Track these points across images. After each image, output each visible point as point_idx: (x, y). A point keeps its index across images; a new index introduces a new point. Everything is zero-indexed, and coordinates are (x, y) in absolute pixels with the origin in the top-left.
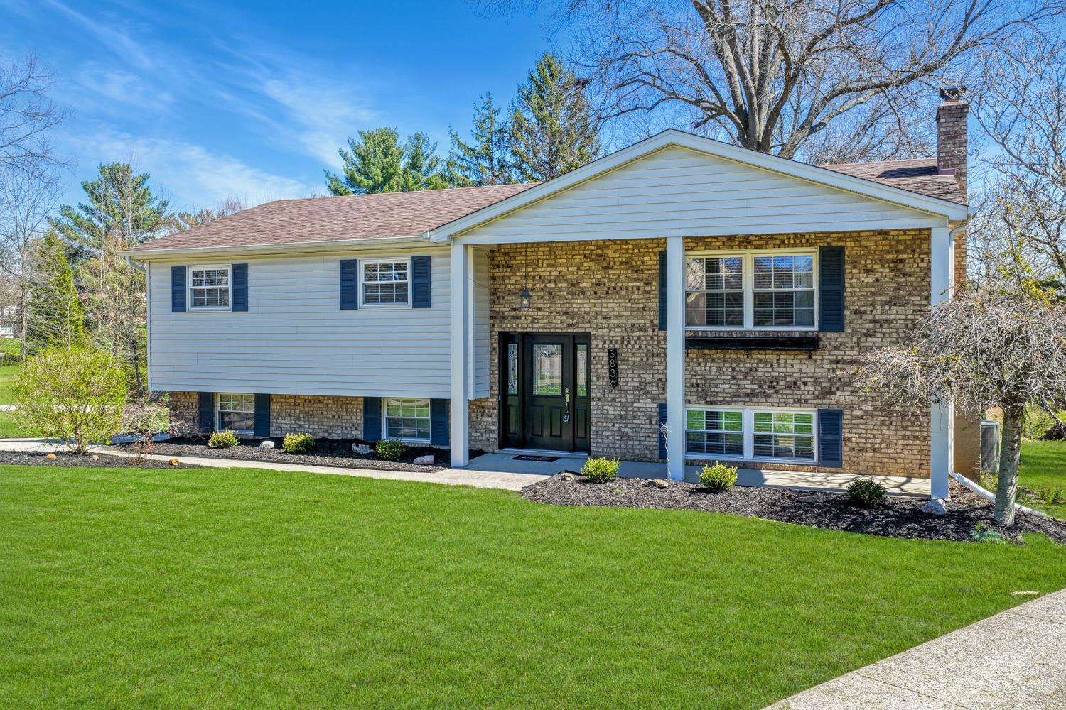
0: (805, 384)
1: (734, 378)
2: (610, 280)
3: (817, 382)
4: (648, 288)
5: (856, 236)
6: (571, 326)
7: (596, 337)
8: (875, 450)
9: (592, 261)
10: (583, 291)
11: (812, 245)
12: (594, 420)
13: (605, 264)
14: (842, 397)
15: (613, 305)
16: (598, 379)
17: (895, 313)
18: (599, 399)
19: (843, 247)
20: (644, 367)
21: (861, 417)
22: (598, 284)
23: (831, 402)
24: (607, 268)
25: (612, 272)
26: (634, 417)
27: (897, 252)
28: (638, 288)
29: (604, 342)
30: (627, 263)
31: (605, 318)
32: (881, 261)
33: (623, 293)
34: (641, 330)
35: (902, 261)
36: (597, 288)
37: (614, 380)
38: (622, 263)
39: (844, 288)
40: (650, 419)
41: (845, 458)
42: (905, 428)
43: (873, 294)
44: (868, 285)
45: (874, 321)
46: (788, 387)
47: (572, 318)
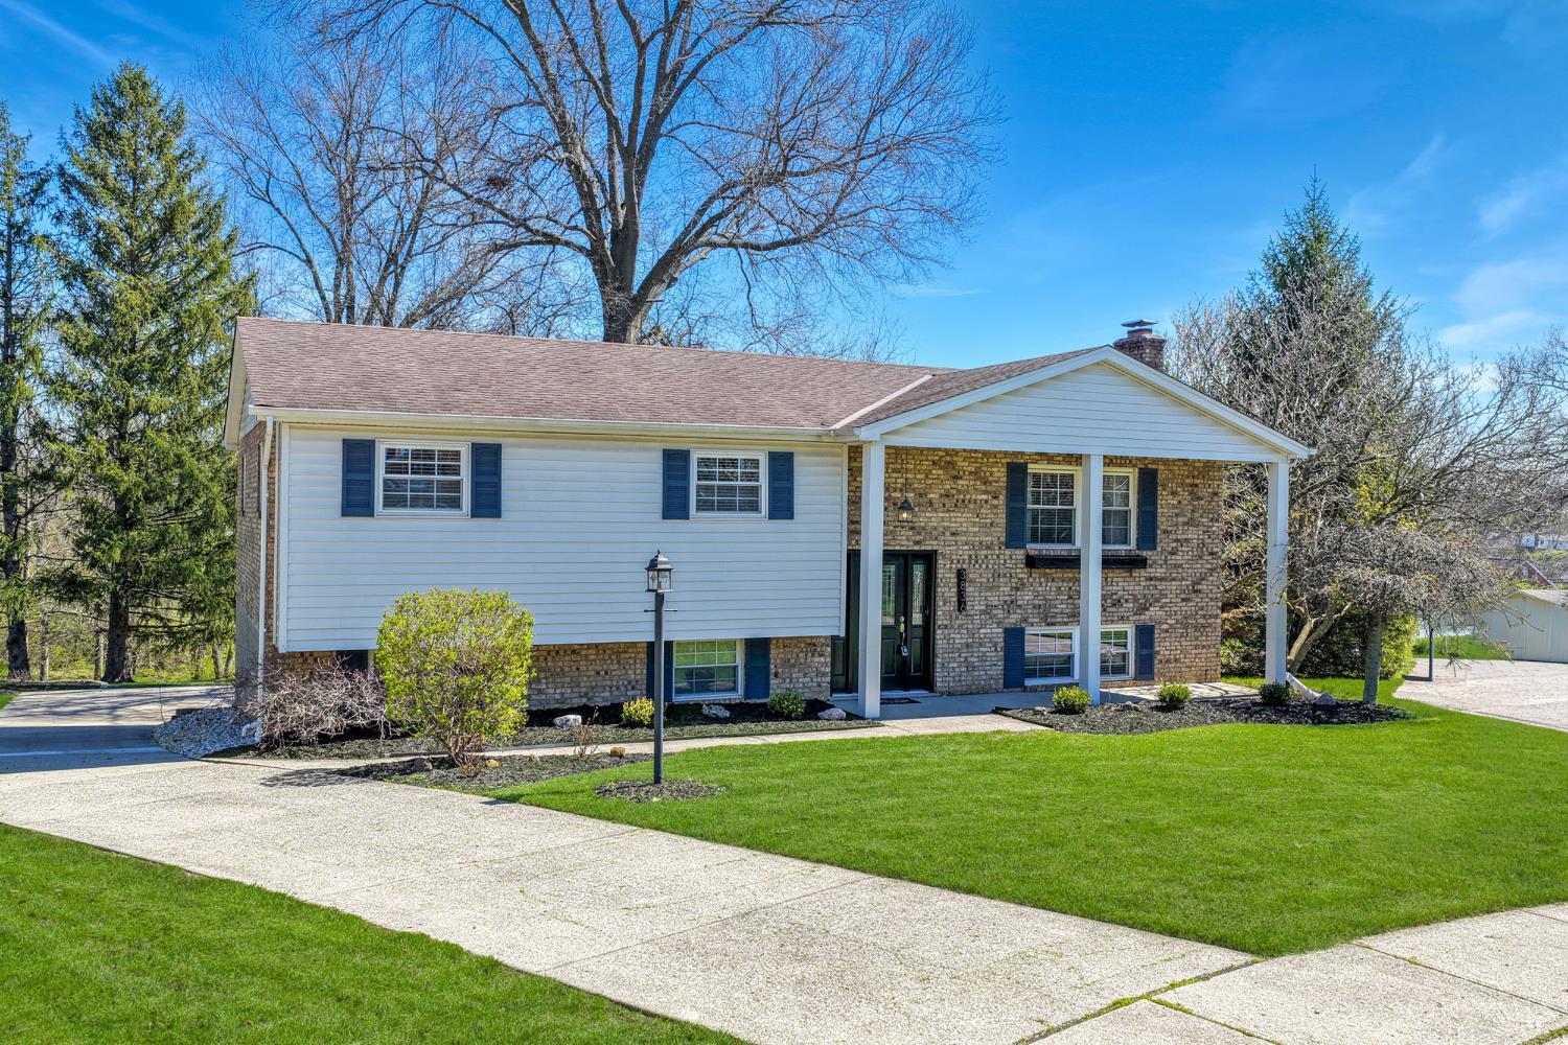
0: (1127, 601)
1: (1070, 597)
2: (959, 492)
3: (1136, 600)
4: (995, 502)
5: (1166, 462)
6: (917, 543)
7: (944, 556)
8: (1176, 660)
9: (940, 469)
10: (931, 503)
11: (1134, 466)
12: (939, 651)
13: (954, 473)
14: (1154, 612)
15: (962, 520)
16: (944, 604)
17: (1192, 534)
18: (946, 627)
19: (1157, 470)
20: (991, 589)
21: (1167, 631)
22: (947, 496)
23: (1145, 618)
24: (956, 478)
25: (960, 482)
26: (981, 645)
27: (1193, 477)
28: (986, 502)
29: (952, 562)
30: (975, 473)
31: (953, 534)
32: (1183, 484)
33: (972, 506)
34: (988, 548)
35: (1196, 485)
36: (946, 501)
37: (961, 603)
38: (971, 473)
39: (1157, 509)
40: (995, 646)
41: (1156, 670)
42: (1196, 639)
43: (1176, 515)
44: (1174, 507)
45: (1177, 541)
46: (1114, 605)
47: (919, 534)
